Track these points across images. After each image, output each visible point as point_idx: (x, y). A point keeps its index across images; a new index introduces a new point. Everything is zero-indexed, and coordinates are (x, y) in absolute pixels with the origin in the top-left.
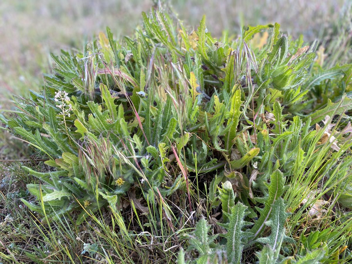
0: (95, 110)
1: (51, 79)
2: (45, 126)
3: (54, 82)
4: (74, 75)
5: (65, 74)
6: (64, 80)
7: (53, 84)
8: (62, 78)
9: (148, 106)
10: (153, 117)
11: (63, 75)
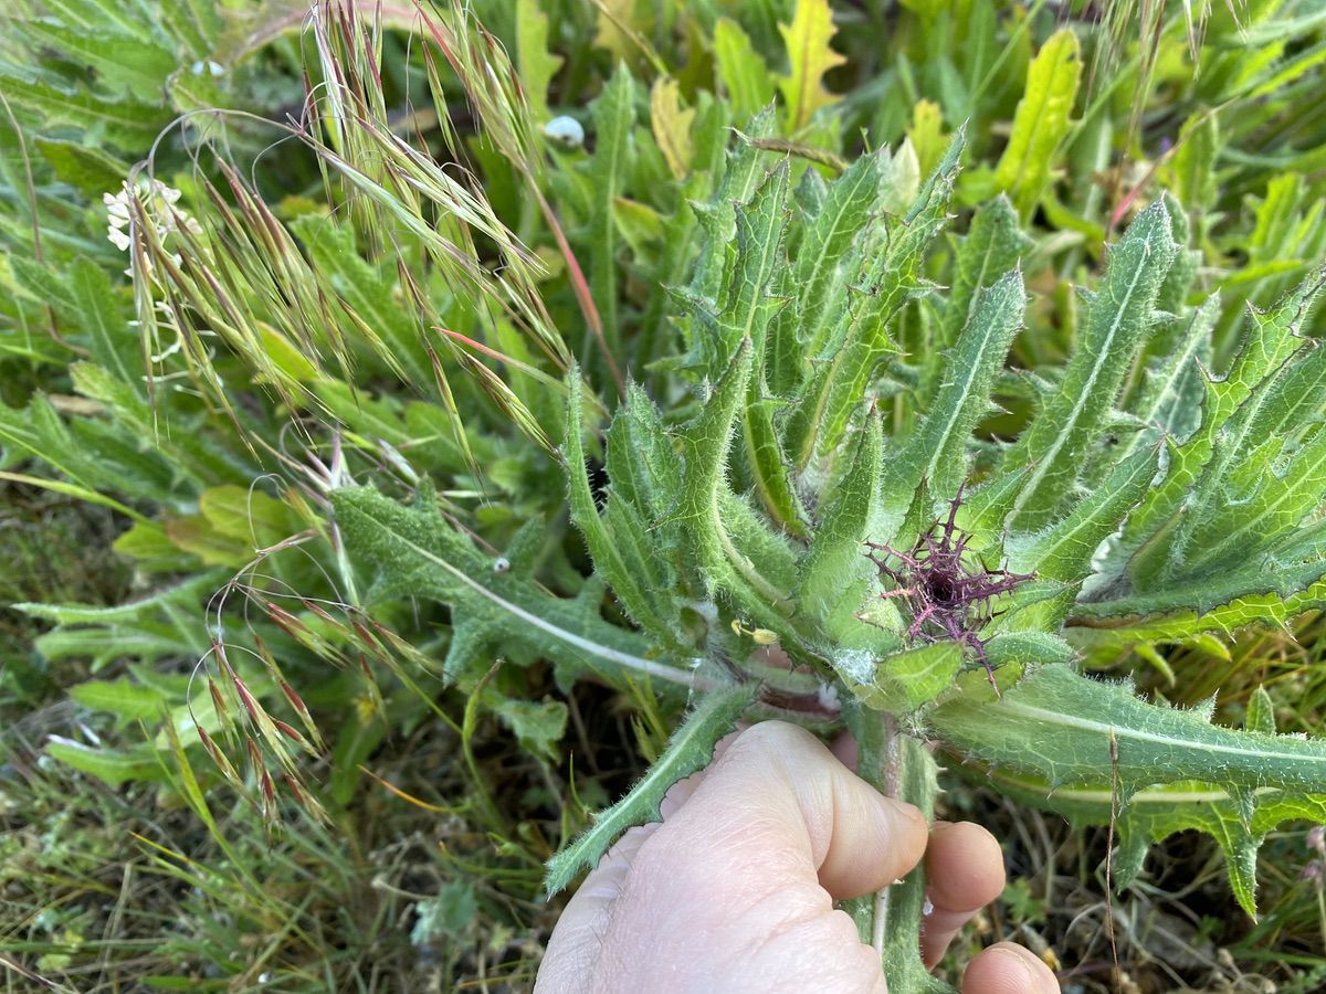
0: (339, 259)
1: (27, 87)
2: (87, 378)
3: (46, 104)
4: (146, 47)
5: (95, 47)
6: (100, 81)
7: (47, 112)
8: (85, 75)
9: (600, 199)
10: (630, 254)
11: (87, 57)
